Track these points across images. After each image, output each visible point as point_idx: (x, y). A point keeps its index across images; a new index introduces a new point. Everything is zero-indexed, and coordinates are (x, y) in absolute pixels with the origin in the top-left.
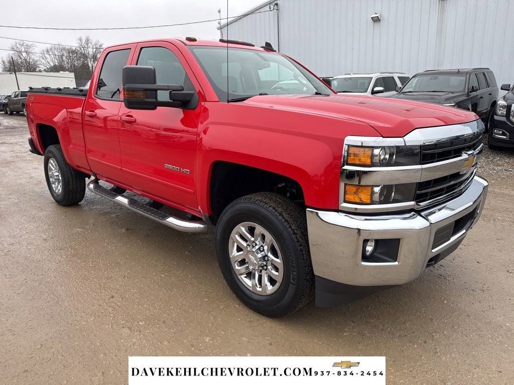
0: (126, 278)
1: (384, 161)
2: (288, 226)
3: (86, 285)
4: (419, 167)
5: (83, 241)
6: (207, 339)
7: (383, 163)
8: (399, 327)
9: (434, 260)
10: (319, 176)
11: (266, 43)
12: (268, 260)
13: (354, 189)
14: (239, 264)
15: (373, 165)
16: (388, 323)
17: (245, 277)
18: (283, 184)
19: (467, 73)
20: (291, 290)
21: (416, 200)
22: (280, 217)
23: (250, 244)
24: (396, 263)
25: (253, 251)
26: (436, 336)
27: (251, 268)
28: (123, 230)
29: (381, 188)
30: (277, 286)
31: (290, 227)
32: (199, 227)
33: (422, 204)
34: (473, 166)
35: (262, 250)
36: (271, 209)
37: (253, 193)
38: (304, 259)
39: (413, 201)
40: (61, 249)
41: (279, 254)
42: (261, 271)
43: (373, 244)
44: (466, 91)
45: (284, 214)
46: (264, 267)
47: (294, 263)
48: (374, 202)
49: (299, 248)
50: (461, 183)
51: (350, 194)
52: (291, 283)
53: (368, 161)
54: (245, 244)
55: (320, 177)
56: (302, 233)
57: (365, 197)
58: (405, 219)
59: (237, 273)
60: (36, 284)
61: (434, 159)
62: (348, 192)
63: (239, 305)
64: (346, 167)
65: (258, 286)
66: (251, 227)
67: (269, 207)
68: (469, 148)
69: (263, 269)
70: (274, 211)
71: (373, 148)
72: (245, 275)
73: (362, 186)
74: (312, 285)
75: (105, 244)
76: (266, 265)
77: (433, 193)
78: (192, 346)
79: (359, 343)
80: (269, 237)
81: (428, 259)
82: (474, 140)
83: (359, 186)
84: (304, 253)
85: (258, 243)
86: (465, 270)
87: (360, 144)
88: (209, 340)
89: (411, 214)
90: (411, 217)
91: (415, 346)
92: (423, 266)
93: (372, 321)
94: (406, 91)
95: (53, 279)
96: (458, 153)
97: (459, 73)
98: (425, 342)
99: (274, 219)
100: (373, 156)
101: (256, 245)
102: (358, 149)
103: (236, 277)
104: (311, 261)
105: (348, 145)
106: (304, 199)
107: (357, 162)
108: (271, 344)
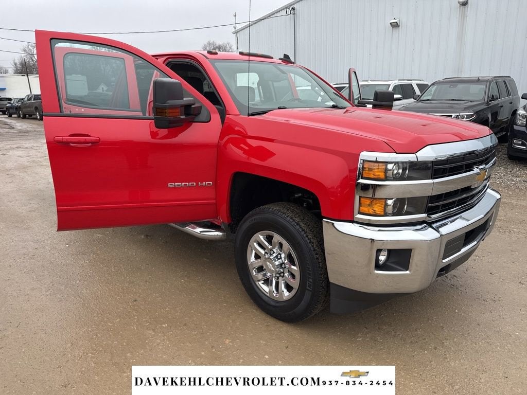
0: (148, 283)
1: (397, 175)
2: (305, 236)
3: (109, 289)
4: (430, 181)
5: (104, 246)
6: (227, 341)
7: (396, 178)
8: (410, 334)
9: (445, 270)
10: (335, 188)
11: (284, 55)
12: (285, 267)
13: (368, 202)
14: (256, 271)
15: (386, 179)
16: (400, 330)
17: (263, 283)
18: (300, 195)
19: (487, 81)
20: (307, 296)
21: (427, 212)
22: (298, 227)
23: (268, 252)
24: (408, 272)
25: (271, 259)
26: (446, 343)
27: (269, 274)
28: (143, 237)
29: (395, 201)
30: (294, 292)
31: (307, 236)
32: (218, 235)
33: (433, 216)
34: (486, 180)
35: (279, 257)
36: (288, 218)
37: (271, 203)
38: (319, 267)
39: (424, 213)
40: (83, 254)
41: (296, 262)
42: (278, 278)
43: (386, 253)
44: (486, 100)
45: (301, 224)
46: (281, 274)
47: (310, 271)
48: (388, 214)
49: (315, 256)
50: (473, 196)
51: (364, 206)
52: (307, 289)
53: (382, 175)
54: (263, 252)
55: (337, 188)
56: (318, 242)
57: (378, 208)
58: (417, 230)
59: (255, 279)
60: (63, 287)
61: (446, 173)
62: (362, 205)
63: (256, 310)
64: (361, 181)
65: (275, 292)
66: (269, 235)
67: (287, 216)
68: (481, 163)
69: (280, 276)
70: (291, 220)
71: (387, 163)
72: (263, 282)
73: (376, 199)
74: (327, 292)
75: (126, 250)
76: (283, 273)
77: (444, 205)
78: (213, 347)
79: (372, 348)
80: (286, 245)
81: (439, 269)
82: (486, 155)
83: (373, 199)
84: (320, 261)
85: (276, 251)
86: (477, 281)
87: (374, 160)
88: (229, 342)
89: (423, 225)
90: (422, 228)
91: (426, 352)
92: (434, 275)
93: (385, 328)
94: (425, 98)
95: (78, 282)
96: (469, 168)
97: (478, 81)
98: (435, 348)
99: (291, 228)
100: (386, 170)
101: (274, 253)
102: (373, 164)
103: (253, 284)
104: (326, 268)
105: (364, 160)
106: (320, 209)
107: (372, 176)
108: (287, 347)
